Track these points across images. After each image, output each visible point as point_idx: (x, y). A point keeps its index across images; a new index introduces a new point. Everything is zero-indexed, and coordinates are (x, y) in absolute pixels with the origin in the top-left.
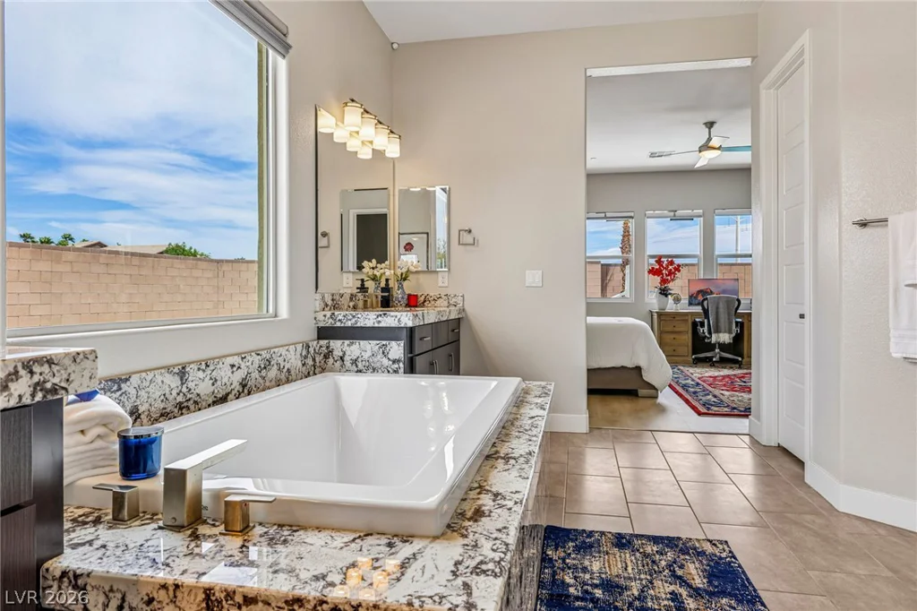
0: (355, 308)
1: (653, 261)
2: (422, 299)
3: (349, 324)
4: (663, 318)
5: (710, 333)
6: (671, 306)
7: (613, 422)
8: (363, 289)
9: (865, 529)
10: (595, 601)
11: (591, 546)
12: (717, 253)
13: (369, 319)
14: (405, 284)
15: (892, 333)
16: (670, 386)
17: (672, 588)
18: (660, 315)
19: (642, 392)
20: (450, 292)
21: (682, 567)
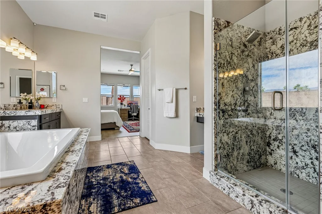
0: (16, 109)
1: (119, 96)
2: (46, 106)
3: (13, 115)
4: (121, 110)
5: (132, 113)
6: (123, 107)
7: (108, 137)
8: (20, 102)
9: (160, 152)
10: (100, 184)
11: (100, 170)
12: (133, 95)
13: (22, 113)
14: (39, 101)
15: (164, 112)
16: (123, 126)
17: (120, 175)
18: (120, 109)
19: (116, 128)
20: (57, 104)
21: (123, 169)
